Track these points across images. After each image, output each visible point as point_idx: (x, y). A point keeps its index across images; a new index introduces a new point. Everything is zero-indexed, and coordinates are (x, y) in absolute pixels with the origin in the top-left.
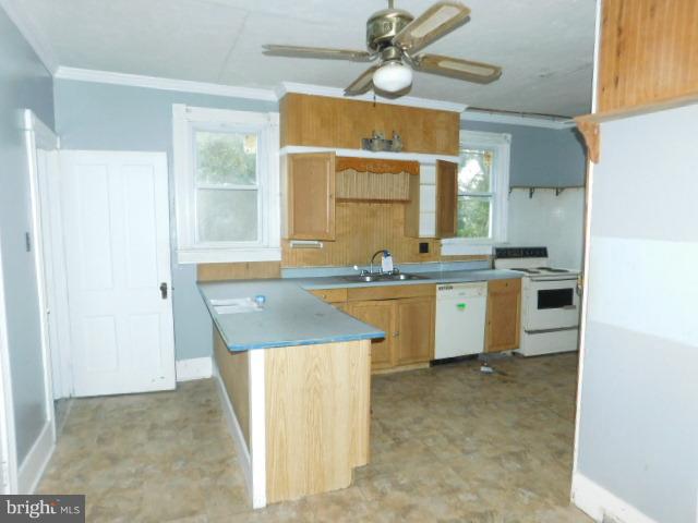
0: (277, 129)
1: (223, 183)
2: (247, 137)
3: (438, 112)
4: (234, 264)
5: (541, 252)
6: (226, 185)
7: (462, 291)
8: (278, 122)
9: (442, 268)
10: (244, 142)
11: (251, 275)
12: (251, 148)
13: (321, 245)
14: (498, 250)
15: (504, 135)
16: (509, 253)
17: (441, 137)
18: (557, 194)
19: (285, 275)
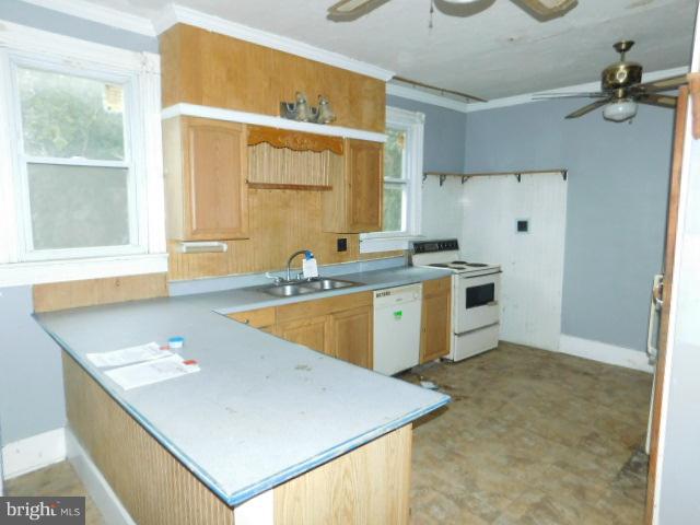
0: (157, 79)
1: (69, 156)
2: (107, 87)
3: (364, 78)
4: (97, 280)
5: (452, 245)
6: (76, 160)
7: (397, 296)
8: (158, 69)
9: (362, 267)
10: (104, 95)
11: (123, 296)
12: (115, 106)
13: (225, 247)
14: (416, 244)
15: (418, 113)
16: (426, 247)
17: (367, 108)
18: (463, 182)
19: (174, 291)
